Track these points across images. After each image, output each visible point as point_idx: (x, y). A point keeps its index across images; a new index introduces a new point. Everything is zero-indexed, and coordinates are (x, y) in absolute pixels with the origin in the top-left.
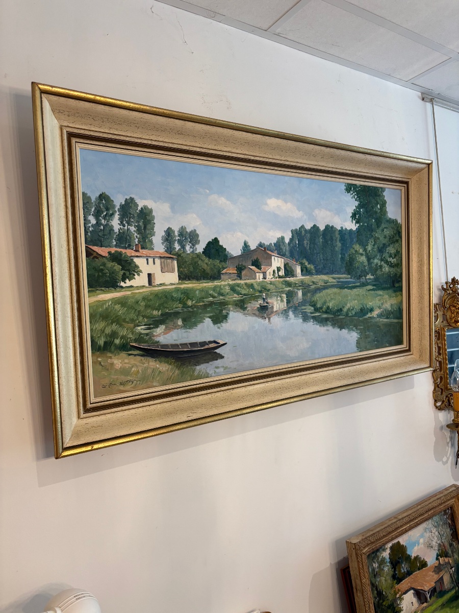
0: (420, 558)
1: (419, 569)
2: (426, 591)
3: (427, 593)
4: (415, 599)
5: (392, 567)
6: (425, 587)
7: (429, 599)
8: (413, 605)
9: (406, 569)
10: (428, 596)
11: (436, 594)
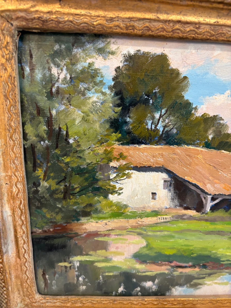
2: (207, 194)
3: (209, 197)
4: (166, 191)
5: (119, 102)
6: (209, 186)
7: (208, 209)
8: (154, 198)
9: (165, 127)
10: (209, 205)
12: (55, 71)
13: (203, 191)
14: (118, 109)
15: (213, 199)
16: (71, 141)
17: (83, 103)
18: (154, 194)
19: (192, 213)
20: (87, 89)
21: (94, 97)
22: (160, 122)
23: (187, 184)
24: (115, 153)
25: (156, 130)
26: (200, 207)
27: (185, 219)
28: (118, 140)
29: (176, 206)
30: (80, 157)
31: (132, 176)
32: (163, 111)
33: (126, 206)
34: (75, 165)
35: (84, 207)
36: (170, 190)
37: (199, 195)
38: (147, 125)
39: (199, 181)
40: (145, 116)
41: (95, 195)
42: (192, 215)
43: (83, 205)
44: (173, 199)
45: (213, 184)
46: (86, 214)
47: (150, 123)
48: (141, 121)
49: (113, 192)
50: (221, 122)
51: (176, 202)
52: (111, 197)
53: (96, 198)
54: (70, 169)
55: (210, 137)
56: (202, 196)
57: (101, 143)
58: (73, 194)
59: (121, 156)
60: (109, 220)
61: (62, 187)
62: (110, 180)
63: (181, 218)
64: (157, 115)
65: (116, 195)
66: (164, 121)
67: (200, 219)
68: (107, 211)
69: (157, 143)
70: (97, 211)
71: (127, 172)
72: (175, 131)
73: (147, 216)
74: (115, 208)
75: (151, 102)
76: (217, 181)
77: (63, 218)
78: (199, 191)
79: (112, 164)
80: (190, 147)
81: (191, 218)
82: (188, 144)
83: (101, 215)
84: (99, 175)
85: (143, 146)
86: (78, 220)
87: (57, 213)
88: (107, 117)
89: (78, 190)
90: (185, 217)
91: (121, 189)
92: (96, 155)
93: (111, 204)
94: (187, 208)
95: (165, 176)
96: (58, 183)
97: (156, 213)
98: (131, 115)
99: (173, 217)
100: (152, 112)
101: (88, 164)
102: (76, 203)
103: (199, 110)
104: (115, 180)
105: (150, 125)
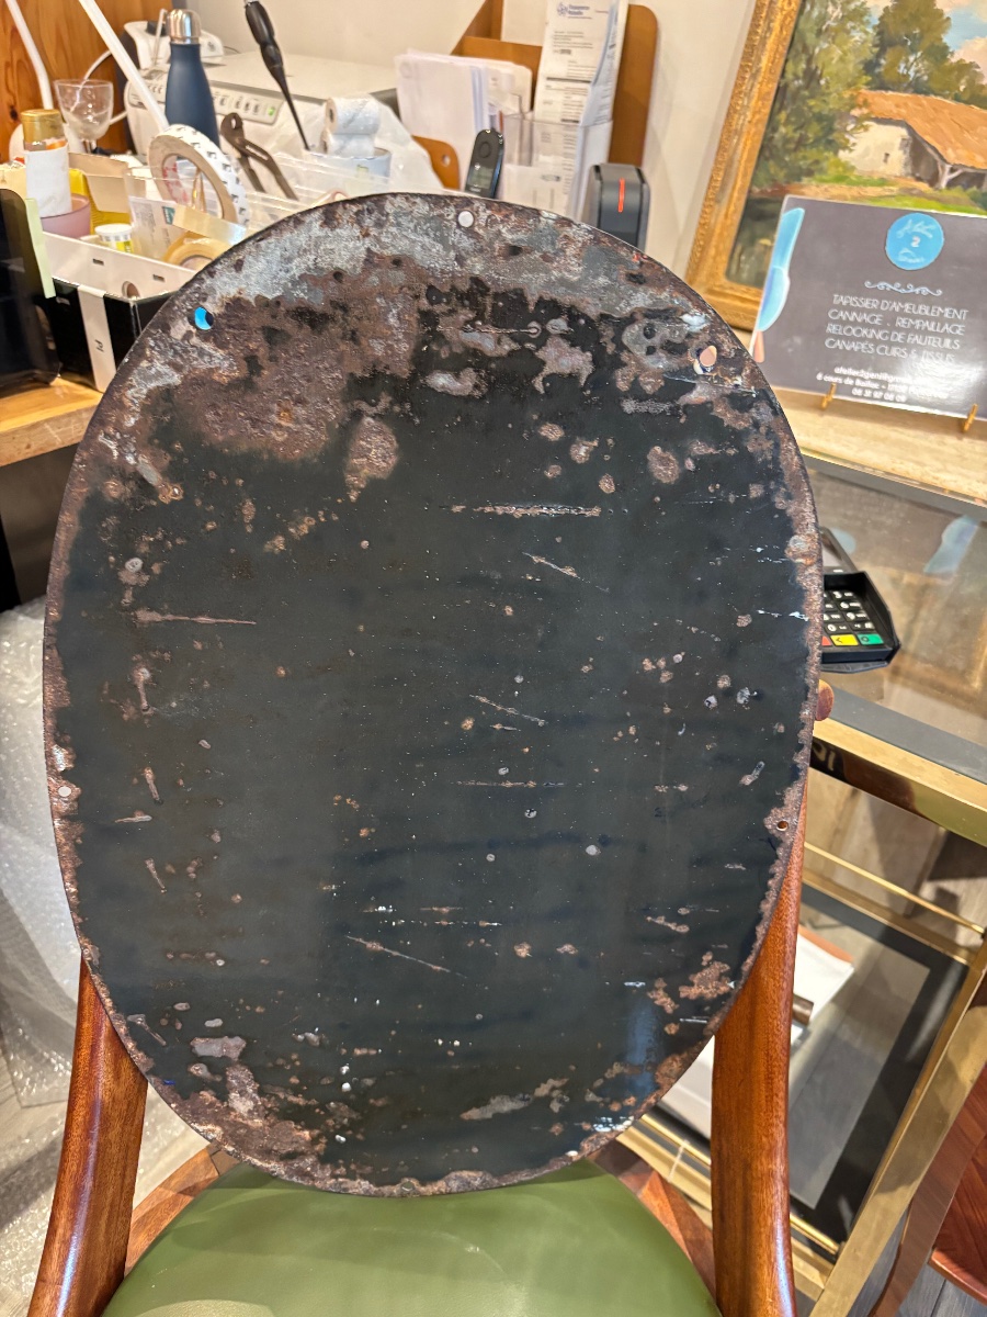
0: (981, 76)
1: (957, 98)
2: (945, 161)
3: (948, 167)
4: (901, 152)
5: (878, 42)
6: (950, 151)
7: (943, 184)
8: (885, 161)
9: (917, 72)
10: (946, 177)
11: (974, 188)
12: (830, 9)
13: (941, 157)
14: (876, 50)
15: (952, 170)
16: (822, 82)
17: (846, 42)
18: (887, 155)
19: (924, 187)
20: (854, 28)
21: (857, 36)
22: (913, 66)
23: (926, 145)
24: (861, 100)
25: (907, 76)
26: (933, 180)
27: (912, 195)
28: (867, 84)
29: (907, 174)
30: (824, 101)
31: (871, 129)
32: (919, 54)
33: (853, 168)
34: (816, 110)
35: (811, 164)
36: (905, 152)
37: (936, 162)
38: (899, 68)
39: (939, 143)
40: (898, 60)
41: (826, 149)
42: (923, 189)
43: (809, 161)
44: (906, 165)
45: (955, 149)
46: (810, 173)
47: (902, 66)
48: (894, 65)
49: (845, 147)
50: (978, 70)
51: (909, 170)
52: (843, 155)
53: (826, 154)
54: (811, 115)
55: (962, 88)
56: (940, 163)
57: (849, 86)
58: (805, 146)
59: (866, 104)
60: (831, 184)
61: (797, 135)
62: (846, 132)
63: (909, 192)
64: (912, 59)
65: (847, 151)
66: (917, 65)
67: (931, 198)
68: (832, 172)
69: (905, 91)
70: (822, 171)
71: (866, 123)
72: (926, 78)
73: (872, 185)
74: (841, 169)
75: (909, 43)
76: (959, 145)
77: (786, 176)
78: (936, 157)
79: (856, 112)
80: (939, 98)
81: (921, 194)
82: (936, 95)
83: (824, 177)
84: (837, 126)
85: (890, 93)
86: (799, 180)
87: (782, 168)
88: (862, 58)
89: (811, 141)
90: (914, 192)
91: (854, 144)
92: (841, 98)
93: (839, 164)
94: (918, 179)
95: (904, 132)
96: (795, 130)
97: (883, 182)
98: (887, 57)
99: (900, 189)
100: (908, 54)
101: (830, 110)
102: (804, 158)
103: (956, 55)
104: (851, 133)
105: (902, 69)
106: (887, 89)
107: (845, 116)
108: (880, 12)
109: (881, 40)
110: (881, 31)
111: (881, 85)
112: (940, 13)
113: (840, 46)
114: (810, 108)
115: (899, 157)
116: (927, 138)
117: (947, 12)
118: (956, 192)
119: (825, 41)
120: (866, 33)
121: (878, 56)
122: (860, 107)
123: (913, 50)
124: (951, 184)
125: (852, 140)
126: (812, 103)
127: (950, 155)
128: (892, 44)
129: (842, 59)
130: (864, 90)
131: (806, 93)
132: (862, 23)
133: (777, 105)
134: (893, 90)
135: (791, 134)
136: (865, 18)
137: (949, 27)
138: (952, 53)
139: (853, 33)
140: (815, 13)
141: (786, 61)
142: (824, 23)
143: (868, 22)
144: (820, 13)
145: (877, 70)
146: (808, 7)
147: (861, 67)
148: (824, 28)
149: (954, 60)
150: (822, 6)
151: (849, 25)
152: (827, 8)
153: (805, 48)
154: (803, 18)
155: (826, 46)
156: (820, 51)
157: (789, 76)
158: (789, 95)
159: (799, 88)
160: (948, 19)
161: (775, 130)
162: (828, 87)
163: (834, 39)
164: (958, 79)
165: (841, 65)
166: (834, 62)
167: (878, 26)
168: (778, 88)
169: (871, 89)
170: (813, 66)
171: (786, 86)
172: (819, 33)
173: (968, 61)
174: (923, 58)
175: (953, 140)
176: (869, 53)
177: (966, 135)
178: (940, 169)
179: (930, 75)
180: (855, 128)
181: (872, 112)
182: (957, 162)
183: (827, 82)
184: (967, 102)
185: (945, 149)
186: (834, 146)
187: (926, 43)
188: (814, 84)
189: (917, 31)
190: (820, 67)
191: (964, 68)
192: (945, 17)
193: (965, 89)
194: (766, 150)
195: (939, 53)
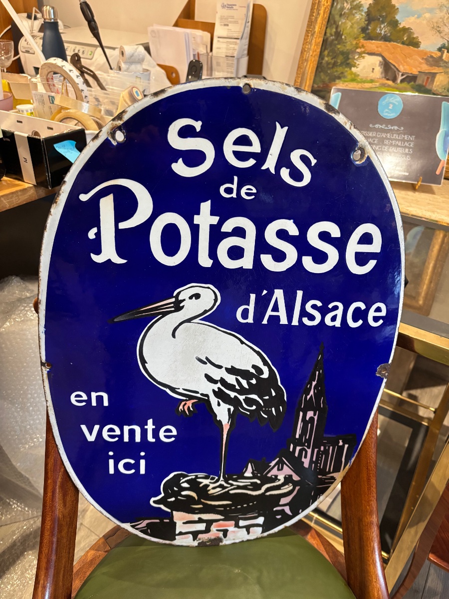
0: (413, 33)
1: (403, 43)
2: (399, 71)
3: (400, 74)
4: (379, 68)
6: (401, 66)
7: (399, 81)
8: (373, 72)
9: (385, 32)
10: (400, 78)
11: (412, 83)
12: (345, 4)
13: (397, 69)
14: (366, 22)
15: (402, 75)
16: (343, 37)
17: (353, 19)
18: (373, 69)
19: (390, 83)
20: (356, 13)
21: (358, 16)
22: (383, 29)
23: (390, 64)
24: (360, 45)
25: (381, 34)
26: (394, 80)
27: (385, 87)
28: (363, 38)
29: (382, 77)
30: (345, 46)
31: (366, 58)
32: (385, 24)
33: (358, 75)
34: (341, 50)
35: (339, 74)
36: (381, 68)
37: (395, 71)
38: (377, 30)
39: (396, 63)
40: (377, 26)
41: (346, 67)
43: (339, 73)
44: (382, 73)
45: (403, 66)
46: (339, 78)
47: (378, 29)
48: (375, 29)
49: (354, 66)
50: (412, 31)
51: (383, 75)
52: (354, 69)
53: (346, 69)
54: (339, 52)
55: (405, 39)
56: (397, 72)
57: (355, 38)
58: (337, 66)
59: (363, 46)
60: (349, 83)
61: (333, 61)
62: (355, 59)
63: (383, 85)
64: (382, 26)
65: (355, 68)
66: (385, 29)
67: (393, 88)
68: (349, 77)
69: (380, 40)
70: (345, 77)
71: (363, 55)
72: (389, 34)
73: (367, 83)
74: (353, 76)
75: (381, 19)
76: (405, 64)
77: (329, 79)
78: (395, 69)
79: (358, 50)
80: (395, 43)
81: (389, 86)
82: (394, 42)
83: (346, 79)
84: (350, 56)
86: (335, 81)
87: (327, 76)
88: (360, 26)
89: (339, 64)
90: (386, 85)
91: (358, 65)
92: (352, 44)
93: (352, 73)
94: (388, 79)
95: (380, 59)
96: (332, 59)
97: (372, 81)
98: (371, 25)
99: (380, 84)
100: (381, 24)
101: (347, 50)
102: (337, 71)
103: (402, 24)
104: (357, 60)
105: (378, 31)
106: (372, 40)
107: (354, 52)
108: (367, 6)
109: (368, 18)
110: (368, 14)
111: (369, 37)
112: (394, 6)
113: (350, 21)
114: (338, 49)
115: (379, 70)
116: (391, 61)
117: (397, 6)
118: (405, 85)
119: (344, 19)
120: (362, 15)
121: (368, 25)
122: (360, 48)
123: (383, 22)
124: (402, 81)
125: (358, 63)
126: (339, 46)
127: (401, 68)
128: (374, 20)
129: (351, 27)
130: (362, 41)
131: (336, 42)
132: (360, 11)
133: (323, 48)
134: (375, 40)
135: (330, 61)
136: (361, 8)
137: (398, 12)
138: (400, 23)
139: (356, 15)
140: (339, 6)
141: (327, 28)
142: (343, 11)
143: (362, 10)
144: (341, 7)
145: (367, 32)
146: (335, 4)
147: (360, 30)
148: (343, 13)
149: (401, 26)
150: (341, 3)
151: (354, 11)
152: (344, 4)
153: (335, 22)
154: (333, 9)
155: (344, 21)
156: (342, 23)
157: (328, 35)
158: (328, 43)
159: (333, 40)
160: (398, 8)
161: (323, 59)
162: (346, 40)
163: (347, 18)
164: (404, 35)
165: (351, 29)
166: (348, 28)
167: (367, 12)
168: (323, 40)
169: (365, 40)
170: (339, 30)
171: (327, 39)
172: (341, 15)
173: (407, 27)
174: (388, 26)
175: (402, 62)
176: (363, 24)
177: (408, 59)
178: (397, 75)
179: (391, 34)
180: (358, 57)
181: (366, 50)
182: (405, 72)
183: (345, 37)
184: (407, 45)
185: (399, 66)
186: (350, 66)
187: (388, 19)
188: (339, 38)
189: (384, 14)
190: (342, 31)
191: (406, 30)
192: (396, 8)
193: (406, 39)
194: (320, 68)
195: (395, 23)
